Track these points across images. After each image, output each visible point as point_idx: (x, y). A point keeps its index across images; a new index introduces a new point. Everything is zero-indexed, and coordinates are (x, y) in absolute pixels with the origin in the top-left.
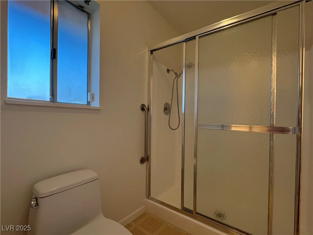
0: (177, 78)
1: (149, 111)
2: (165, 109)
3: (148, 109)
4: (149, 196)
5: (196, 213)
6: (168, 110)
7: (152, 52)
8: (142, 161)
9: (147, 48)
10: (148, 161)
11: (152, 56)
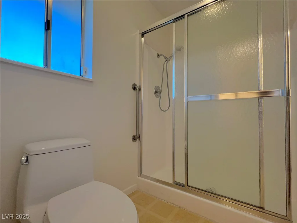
0: (166, 62)
1: (140, 91)
2: (156, 92)
3: (140, 90)
4: (141, 174)
5: (188, 186)
6: (159, 93)
7: (143, 35)
8: (134, 139)
9: (138, 31)
10: (139, 140)
11: (143, 39)
